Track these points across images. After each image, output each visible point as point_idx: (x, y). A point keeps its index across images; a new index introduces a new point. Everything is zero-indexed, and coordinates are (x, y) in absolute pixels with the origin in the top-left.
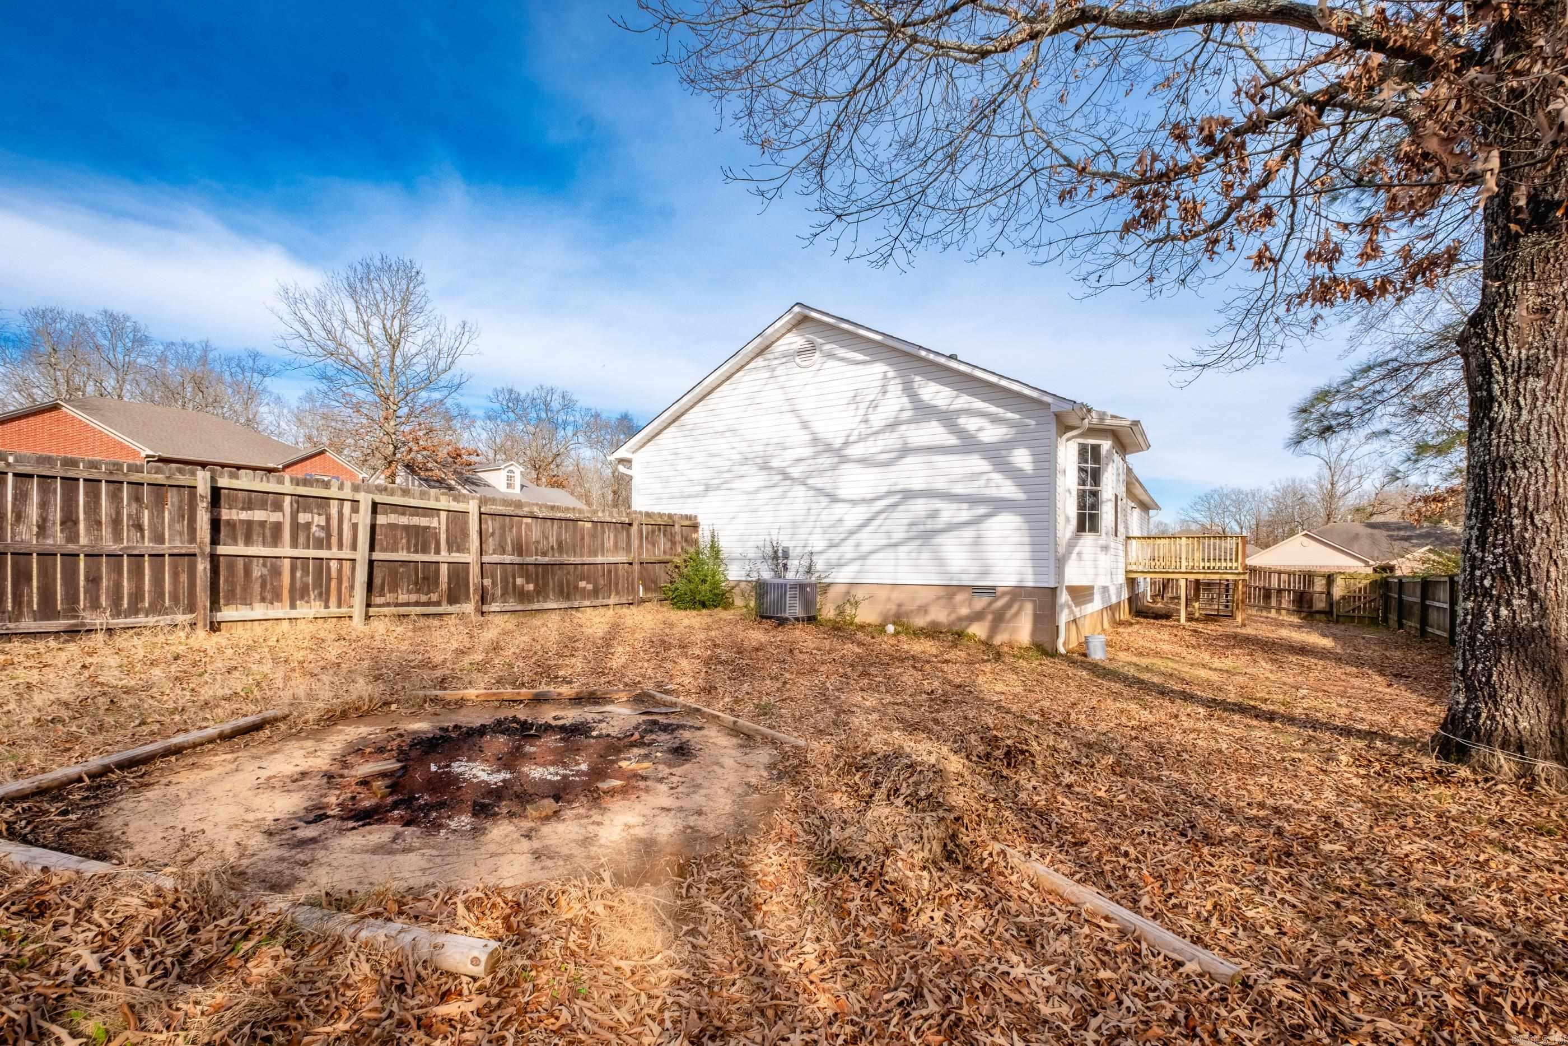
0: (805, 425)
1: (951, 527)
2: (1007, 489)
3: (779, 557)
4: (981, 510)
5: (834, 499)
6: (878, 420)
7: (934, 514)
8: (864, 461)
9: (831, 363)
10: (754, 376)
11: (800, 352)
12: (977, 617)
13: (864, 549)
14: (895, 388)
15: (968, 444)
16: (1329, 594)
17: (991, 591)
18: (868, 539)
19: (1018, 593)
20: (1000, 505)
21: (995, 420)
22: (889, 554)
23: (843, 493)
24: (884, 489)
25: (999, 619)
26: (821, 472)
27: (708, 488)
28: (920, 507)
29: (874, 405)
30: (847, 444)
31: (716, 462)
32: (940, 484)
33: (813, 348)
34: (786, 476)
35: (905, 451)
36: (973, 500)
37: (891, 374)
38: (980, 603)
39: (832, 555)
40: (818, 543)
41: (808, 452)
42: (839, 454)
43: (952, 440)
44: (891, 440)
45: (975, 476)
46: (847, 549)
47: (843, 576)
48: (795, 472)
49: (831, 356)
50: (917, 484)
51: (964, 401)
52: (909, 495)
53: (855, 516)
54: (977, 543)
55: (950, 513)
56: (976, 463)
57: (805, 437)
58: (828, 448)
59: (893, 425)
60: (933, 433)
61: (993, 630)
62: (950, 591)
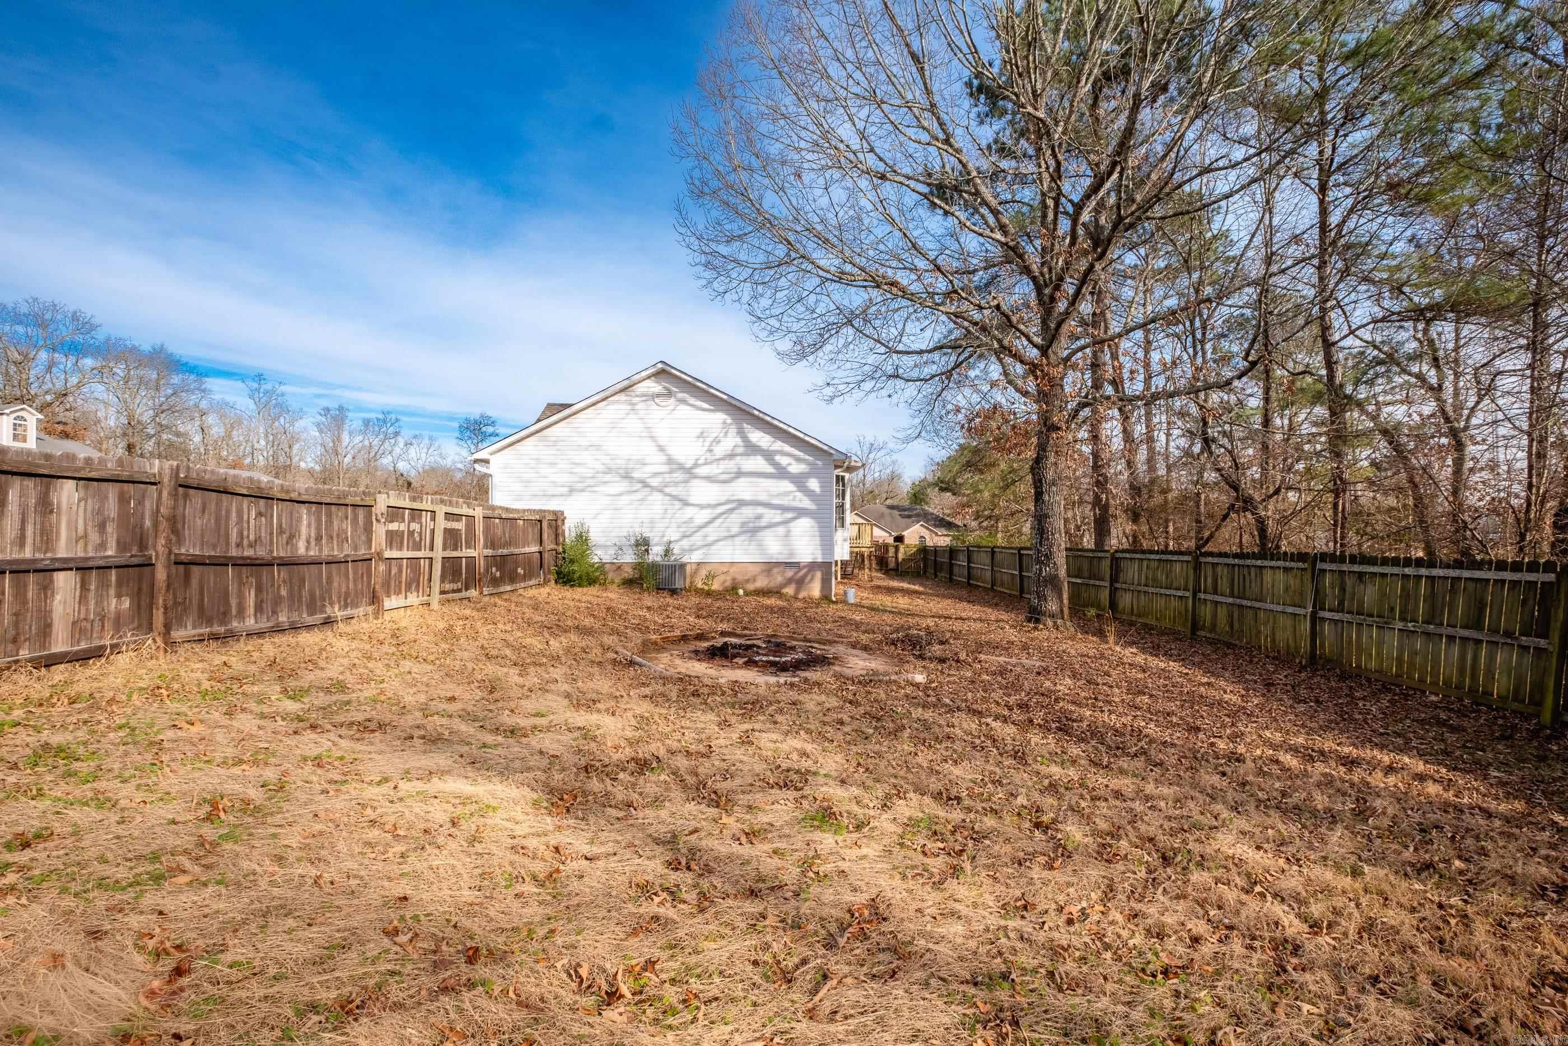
0: (661, 449)
1: (771, 526)
2: (807, 503)
3: (643, 544)
4: (790, 515)
5: (686, 503)
6: (720, 450)
7: (759, 517)
8: (709, 479)
9: (683, 407)
10: (616, 406)
11: (658, 395)
12: (789, 581)
13: (710, 539)
14: (733, 431)
15: (782, 473)
16: (897, 558)
17: (796, 565)
18: (712, 532)
19: (813, 566)
20: (801, 512)
21: (798, 460)
22: (729, 542)
23: (692, 500)
24: (723, 499)
25: (800, 583)
26: (676, 484)
27: (572, 491)
28: (748, 512)
29: (717, 441)
30: (696, 465)
31: (578, 470)
32: (763, 497)
33: (669, 394)
34: (645, 484)
35: (740, 474)
36: (784, 509)
37: (729, 421)
38: (790, 573)
39: (685, 543)
40: (673, 535)
41: (665, 468)
42: (690, 473)
43: (770, 469)
44: (731, 465)
45: (787, 494)
46: (697, 539)
47: (696, 557)
48: (655, 482)
49: (683, 401)
50: (747, 497)
51: (779, 445)
52: (742, 503)
53: (702, 516)
54: (787, 535)
55: (771, 516)
56: (787, 486)
57: (663, 458)
58: (681, 467)
59: (731, 456)
60: (757, 464)
61: (798, 591)
62: (770, 567)
